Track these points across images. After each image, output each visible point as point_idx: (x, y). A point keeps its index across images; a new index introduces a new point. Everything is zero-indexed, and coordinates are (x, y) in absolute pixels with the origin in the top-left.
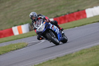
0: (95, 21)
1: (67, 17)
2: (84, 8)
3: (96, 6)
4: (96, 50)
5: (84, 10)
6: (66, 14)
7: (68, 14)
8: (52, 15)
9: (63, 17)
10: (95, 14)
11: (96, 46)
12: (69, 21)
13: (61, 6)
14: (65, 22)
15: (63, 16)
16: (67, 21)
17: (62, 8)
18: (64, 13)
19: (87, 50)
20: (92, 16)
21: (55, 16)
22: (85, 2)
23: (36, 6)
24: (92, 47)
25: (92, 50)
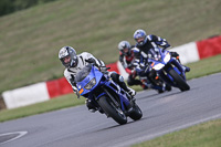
11: (142, 144)
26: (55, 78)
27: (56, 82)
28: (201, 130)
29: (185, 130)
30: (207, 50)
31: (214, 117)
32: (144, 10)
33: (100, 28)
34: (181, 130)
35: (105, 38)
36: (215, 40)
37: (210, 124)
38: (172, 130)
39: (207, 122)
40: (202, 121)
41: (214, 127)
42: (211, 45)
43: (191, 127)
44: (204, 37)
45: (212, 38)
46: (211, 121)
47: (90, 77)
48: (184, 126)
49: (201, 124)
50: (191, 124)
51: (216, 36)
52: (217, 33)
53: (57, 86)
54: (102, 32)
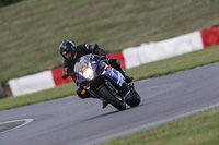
0: (146, 75)
2: (119, 48)
3: (147, 42)
4: (147, 139)
5: (121, 51)
8: (48, 63)
10: (145, 61)
11: (147, 131)
19: (126, 138)
20: (137, 64)
22: (122, 34)
23: (14, 44)
24: (137, 133)
25: (138, 139)
26: (61, 65)
28: (205, 118)
30: (212, 38)
37: (214, 111)
39: (211, 110)
42: (215, 33)
49: (205, 111)
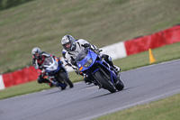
1: (28, 71)
6: (25, 68)
7: (28, 67)
9: (19, 73)
12: (30, 80)
13: (15, 53)
14: (23, 82)
15: (20, 70)
16: (26, 79)
17: (18, 55)
18: (20, 65)
21: (6, 70)
26: (9, 71)
27: (11, 74)
28: (129, 114)
29: (116, 113)
30: (133, 48)
31: (139, 103)
32: (82, 16)
33: (46, 30)
34: (112, 114)
35: (49, 39)
36: (139, 40)
37: (136, 109)
38: (105, 113)
39: (133, 107)
40: (129, 106)
41: (139, 111)
42: (136, 44)
43: (120, 111)
44: (131, 37)
45: (137, 38)
46: (137, 106)
47: (88, 57)
48: (115, 110)
49: (129, 108)
50: (120, 109)
51: (141, 37)
52: (141, 34)
53: (11, 78)
54: (47, 34)
